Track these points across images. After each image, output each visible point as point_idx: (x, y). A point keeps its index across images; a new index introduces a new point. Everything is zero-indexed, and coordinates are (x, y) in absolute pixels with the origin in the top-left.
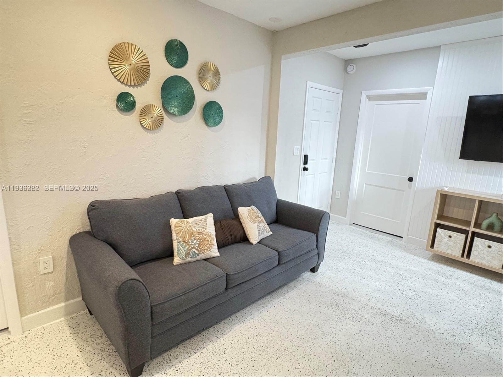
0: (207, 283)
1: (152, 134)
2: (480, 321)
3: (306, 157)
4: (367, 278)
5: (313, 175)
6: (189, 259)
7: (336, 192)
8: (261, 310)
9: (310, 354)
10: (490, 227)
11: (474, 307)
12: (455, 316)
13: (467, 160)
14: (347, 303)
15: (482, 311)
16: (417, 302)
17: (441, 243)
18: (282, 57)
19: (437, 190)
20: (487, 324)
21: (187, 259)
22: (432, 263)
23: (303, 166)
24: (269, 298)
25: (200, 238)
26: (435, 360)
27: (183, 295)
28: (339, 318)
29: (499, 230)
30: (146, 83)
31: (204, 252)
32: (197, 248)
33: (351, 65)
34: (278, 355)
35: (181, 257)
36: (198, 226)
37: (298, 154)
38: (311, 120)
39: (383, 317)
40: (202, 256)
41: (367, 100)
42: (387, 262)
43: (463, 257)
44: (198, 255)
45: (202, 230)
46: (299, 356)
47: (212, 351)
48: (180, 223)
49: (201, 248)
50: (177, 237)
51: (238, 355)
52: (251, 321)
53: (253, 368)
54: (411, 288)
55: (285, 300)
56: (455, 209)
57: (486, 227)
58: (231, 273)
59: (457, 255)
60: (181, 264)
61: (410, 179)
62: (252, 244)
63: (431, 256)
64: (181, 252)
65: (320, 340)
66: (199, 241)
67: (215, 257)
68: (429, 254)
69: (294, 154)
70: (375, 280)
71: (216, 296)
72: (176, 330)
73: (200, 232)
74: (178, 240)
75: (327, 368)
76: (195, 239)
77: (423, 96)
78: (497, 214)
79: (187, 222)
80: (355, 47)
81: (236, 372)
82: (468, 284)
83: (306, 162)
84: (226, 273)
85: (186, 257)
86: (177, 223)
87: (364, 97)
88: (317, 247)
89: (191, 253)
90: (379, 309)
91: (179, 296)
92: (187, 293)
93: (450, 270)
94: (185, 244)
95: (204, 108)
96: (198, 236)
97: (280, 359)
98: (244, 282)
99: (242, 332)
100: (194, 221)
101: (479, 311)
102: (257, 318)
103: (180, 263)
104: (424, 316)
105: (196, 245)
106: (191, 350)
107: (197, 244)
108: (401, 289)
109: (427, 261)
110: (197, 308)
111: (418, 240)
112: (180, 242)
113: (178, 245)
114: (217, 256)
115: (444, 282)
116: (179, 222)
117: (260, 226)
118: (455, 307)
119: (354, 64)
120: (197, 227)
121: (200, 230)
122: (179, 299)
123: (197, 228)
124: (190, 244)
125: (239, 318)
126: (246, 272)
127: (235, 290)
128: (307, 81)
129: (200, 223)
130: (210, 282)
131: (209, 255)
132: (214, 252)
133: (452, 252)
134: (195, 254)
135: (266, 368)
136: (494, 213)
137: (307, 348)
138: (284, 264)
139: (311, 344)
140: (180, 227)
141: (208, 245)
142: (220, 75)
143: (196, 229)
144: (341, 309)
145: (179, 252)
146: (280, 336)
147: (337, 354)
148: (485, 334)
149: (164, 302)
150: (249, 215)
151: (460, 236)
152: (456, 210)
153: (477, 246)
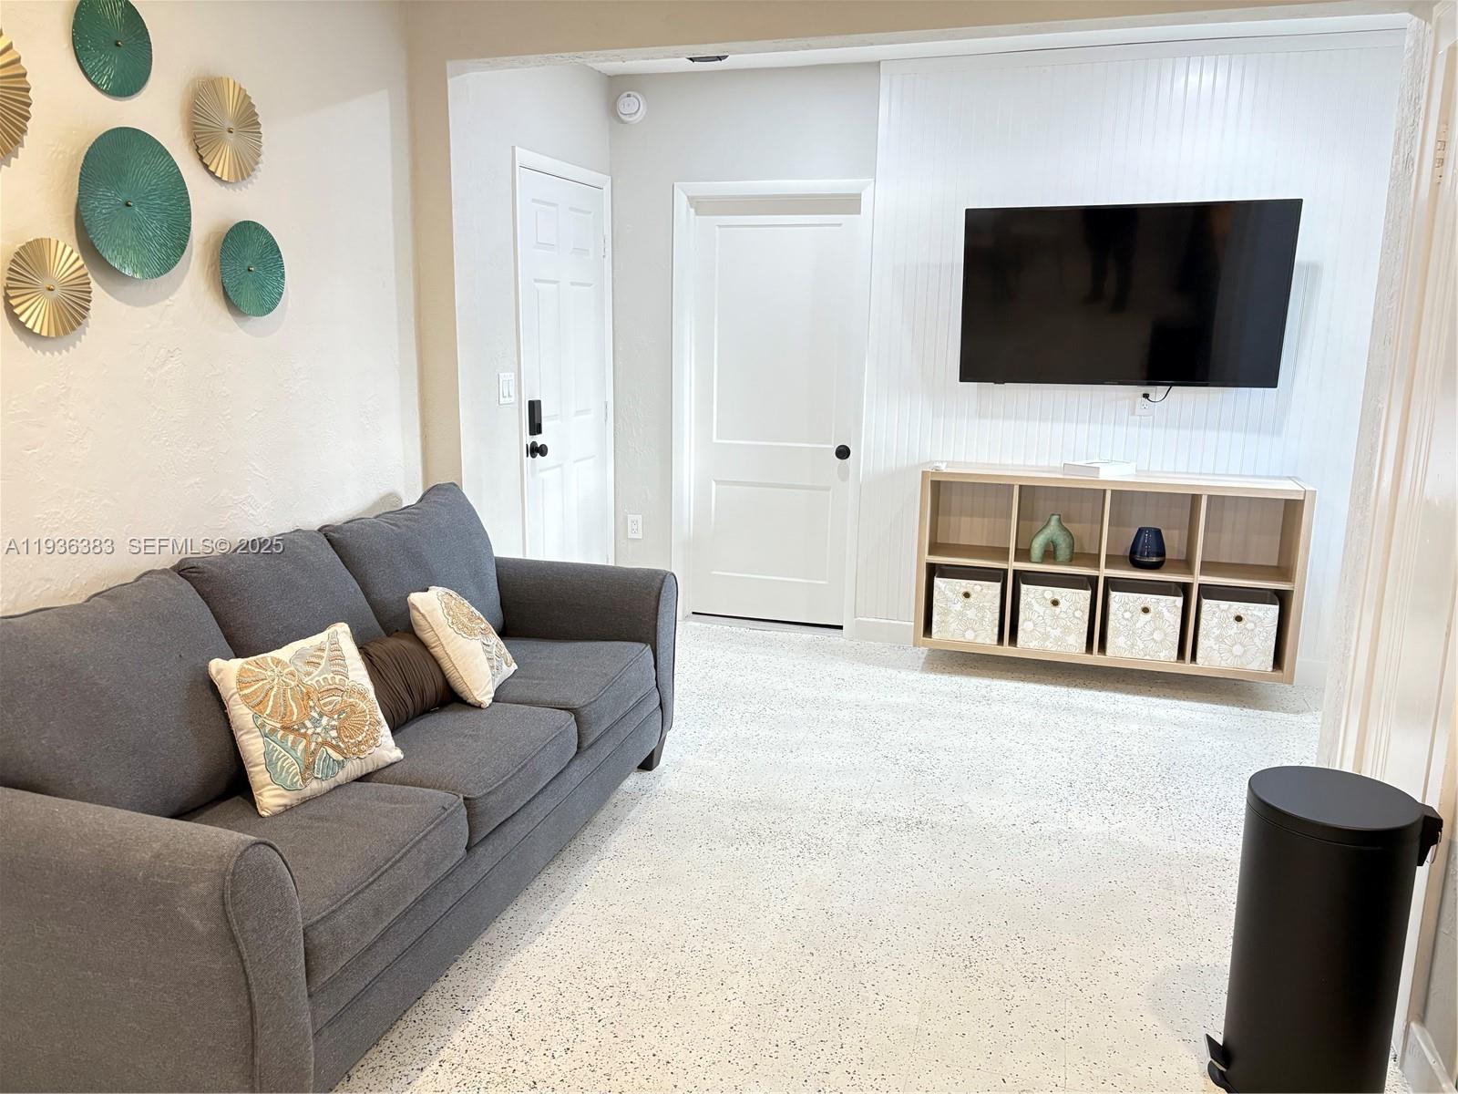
0: (426, 835)
1: (53, 354)
2: (1075, 777)
3: (534, 407)
4: (798, 749)
5: (558, 469)
6: (314, 786)
7: (626, 519)
8: (553, 906)
9: (745, 960)
10: (1050, 554)
11: (1054, 754)
12: (1024, 782)
13: (976, 383)
14: (778, 821)
15: (1072, 756)
16: (936, 775)
17: (949, 618)
18: (449, 64)
19: (923, 472)
20: (1088, 780)
21: (308, 787)
22: (932, 676)
23: (528, 440)
24: (555, 871)
25: (338, 707)
26: (1017, 879)
27: (375, 880)
28: (774, 862)
29: (1068, 557)
30: (17, 157)
31: (360, 751)
32: (334, 742)
33: (629, 96)
34: (666, 989)
35: (288, 783)
36: (319, 670)
37: (512, 400)
38: (536, 281)
39: (877, 829)
40: (354, 768)
41: (692, 210)
42: (827, 698)
43: (1002, 645)
44: (341, 765)
45: (337, 681)
46: (722, 975)
47: (471, 1048)
48: (253, 668)
49: (346, 740)
50: (255, 718)
51: (558, 1027)
52: (539, 940)
53: (618, 1040)
54: (911, 747)
55: (606, 862)
56: (963, 519)
57: (1040, 555)
58: (477, 794)
59: (988, 642)
60: (288, 809)
61: (843, 453)
62: (478, 707)
63: (923, 660)
64: (282, 768)
65: (754, 923)
66: (336, 717)
67: (392, 764)
68: (919, 658)
69: (502, 400)
70: (819, 748)
71: (449, 875)
72: (368, 1001)
73: (332, 687)
74: (263, 725)
75: (803, 975)
76: (321, 715)
77: (849, 204)
78: (1058, 517)
79: (278, 662)
80: (691, 59)
81: (578, 1064)
82: (1025, 707)
83: (536, 428)
84: (465, 799)
85: (304, 780)
86: (242, 672)
87: (681, 202)
88: (657, 687)
89: (319, 765)
90: (860, 813)
91: (367, 887)
92: (383, 873)
93: (978, 684)
94: (291, 737)
95: (223, 251)
96: (330, 703)
97: (677, 995)
98: (507, 820)
99: (531, 974)
100: (299, 655)
101: (1066, 759)
102: (553, 929)
103: (286, 806)
104: (963, 801)
105: (331, 732)
106: (401, 1069)
107: (333, 727)
108: (889, 755)
109: (920, 675)
110: (411, 918)
111: (884, 623)
112: (274, 731)
113: (266, 744)
114: (395, 760)
115: (976, 716)
116: (250, 667)
117: (489, 643)
118: (1018, 764)
119: (639, 92)
120: (317, 672)
121: (331, 682)
122: (368, 894)
123: (319, 675)
124: (310, 732)
125: (497, 944)
126: (513, 782)
127: (491, 847)
128: (513, 148)
129: (321, 657)
130: (434, 828)
131: (372, 759)
132: (387, 749)
133: (976, 636)
134: (331, 764)
135: (653, 1029)
136: (1053, 515)
137: (733, 952)
138: (591, 746)
139: (738, 940)
140: (260, 684)
141: (367, 727)
142: (258, 123)
143: (315, 679)
144: (768, 840)
145: (276, 767)
146: (645, 949)
147: (811, 938)
148: (1091, 801)
149: (333, 911)
150: (451, 613)
151: (988, 588)
152: (965, 520)
153: (1029, 604)
